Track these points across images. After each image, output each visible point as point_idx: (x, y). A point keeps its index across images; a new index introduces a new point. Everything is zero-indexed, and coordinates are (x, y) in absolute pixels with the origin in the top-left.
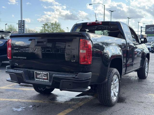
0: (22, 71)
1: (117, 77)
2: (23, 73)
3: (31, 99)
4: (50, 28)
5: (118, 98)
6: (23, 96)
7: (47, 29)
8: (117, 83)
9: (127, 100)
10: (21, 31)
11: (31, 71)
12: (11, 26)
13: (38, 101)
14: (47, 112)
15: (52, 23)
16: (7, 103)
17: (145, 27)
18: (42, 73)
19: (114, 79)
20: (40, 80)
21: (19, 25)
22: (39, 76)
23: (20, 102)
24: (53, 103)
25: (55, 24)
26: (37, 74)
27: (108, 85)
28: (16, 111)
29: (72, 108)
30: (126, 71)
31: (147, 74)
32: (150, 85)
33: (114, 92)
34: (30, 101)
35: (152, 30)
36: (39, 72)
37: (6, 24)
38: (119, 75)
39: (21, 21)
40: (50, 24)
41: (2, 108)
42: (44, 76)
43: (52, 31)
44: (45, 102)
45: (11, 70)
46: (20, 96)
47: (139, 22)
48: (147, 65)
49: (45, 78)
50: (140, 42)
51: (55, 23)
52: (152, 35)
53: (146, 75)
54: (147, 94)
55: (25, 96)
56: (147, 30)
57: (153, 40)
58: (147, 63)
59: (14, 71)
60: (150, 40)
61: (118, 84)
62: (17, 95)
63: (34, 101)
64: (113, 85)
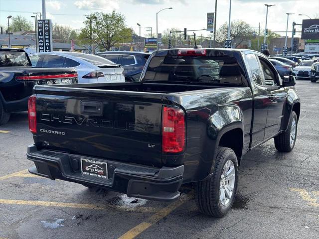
0: (58, 159)
1: (231, 163)
2: (60, 161)
3: (73, 202)
4: (101, 26)
5: (233, 201)
6: (58, 195)
7: (96, 28)
8: (232, 174)
9: (249, 203)
10: (43, 43)
11: (74, 157)
12: (19, 18)
13: (87, 205)
14: (105, 230)
15: (107, 15)
16: (30, 210)
17: (302, 23)
18: (94, 162)
19: (226, 168)
20: (91, 174)
21: (40, 30)
22: (89, 167)
23: (54, 208)
24: (115, 210)
25: (113, 17)
26: (85, 164)
27: (215, 182)
28: (49, 228)
29: (150, 221)
30: (250, 147)
31: (293, 142)
32: (297, 167)
33: (225, 191)
34: (72, 205)
35: (316, 31)
36: (89, 161)
37: (9, 17)
38: (235, 159)
39: (44, 21)
40: (102, 17)
41: (23, 222)
42: (99, 169)
43: (106, 31)
44: (100, 208)
45: (37, 154)
46: (54, 194)
47: (288, 14)
48: (295, 125)
49: (100, 171)
50: (281, 84)
51: (111, 14)
52: (316, 41)
53: (292, 145)
54: (289, 190)
55: (61, 194)
56: (306, 31)
57: (316, 53)
58: (294, 122)
59: (43, 156)
60: (311, 51)
61: (234, 175)
62: (47, 192)
63: (79, 205)
64: (224, 179)
